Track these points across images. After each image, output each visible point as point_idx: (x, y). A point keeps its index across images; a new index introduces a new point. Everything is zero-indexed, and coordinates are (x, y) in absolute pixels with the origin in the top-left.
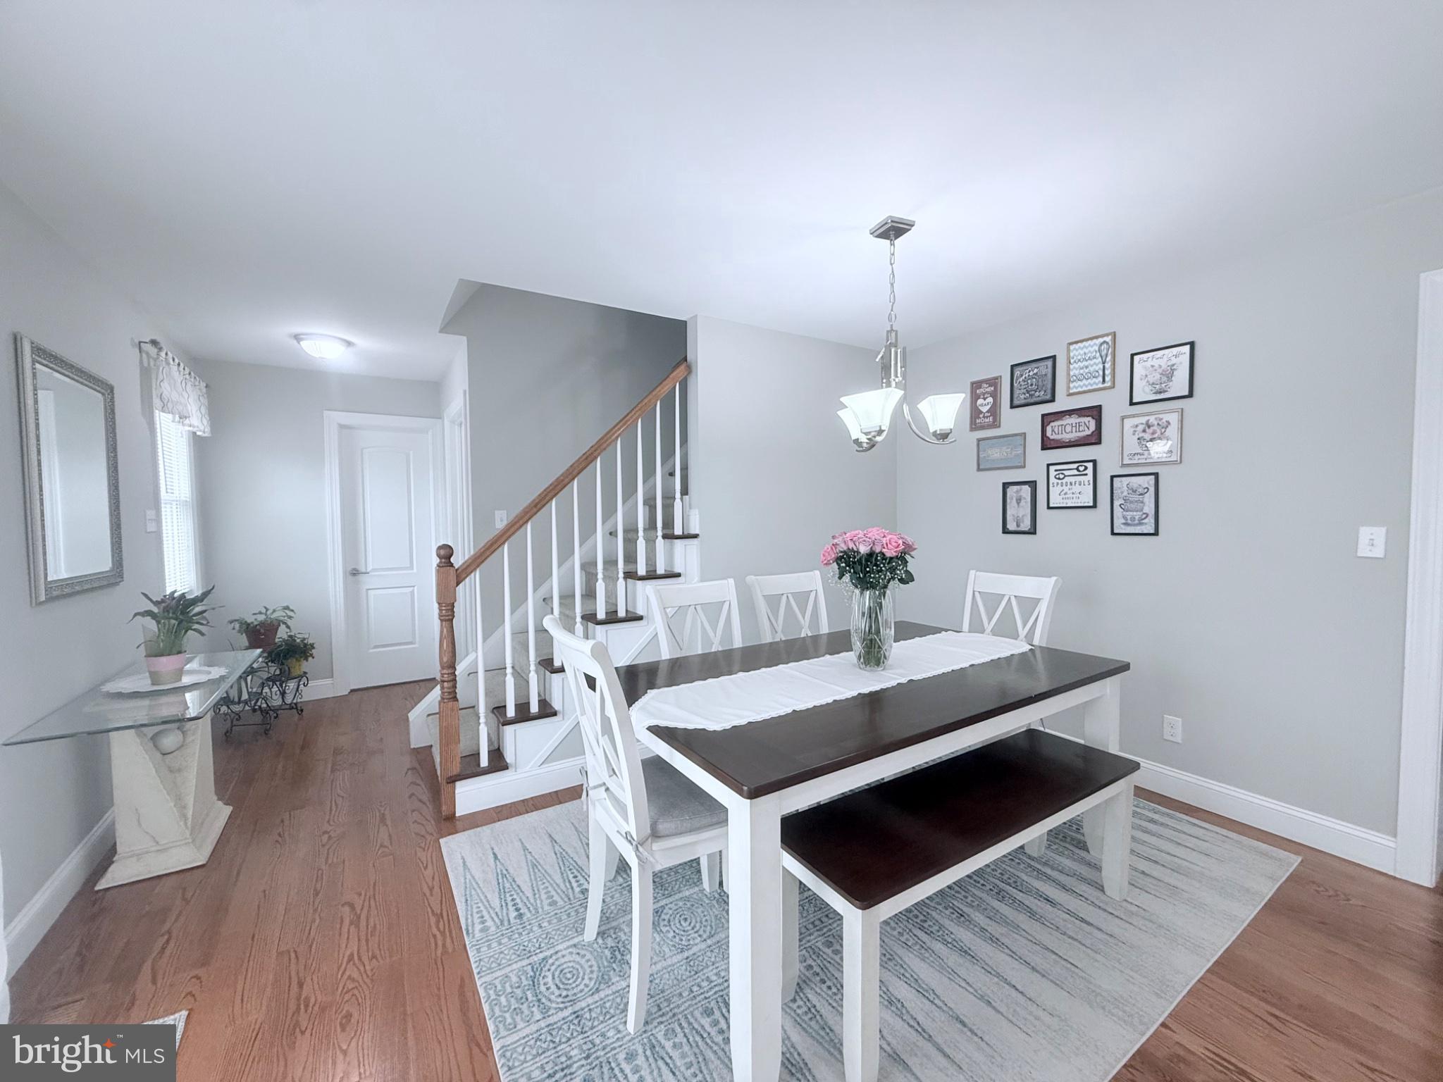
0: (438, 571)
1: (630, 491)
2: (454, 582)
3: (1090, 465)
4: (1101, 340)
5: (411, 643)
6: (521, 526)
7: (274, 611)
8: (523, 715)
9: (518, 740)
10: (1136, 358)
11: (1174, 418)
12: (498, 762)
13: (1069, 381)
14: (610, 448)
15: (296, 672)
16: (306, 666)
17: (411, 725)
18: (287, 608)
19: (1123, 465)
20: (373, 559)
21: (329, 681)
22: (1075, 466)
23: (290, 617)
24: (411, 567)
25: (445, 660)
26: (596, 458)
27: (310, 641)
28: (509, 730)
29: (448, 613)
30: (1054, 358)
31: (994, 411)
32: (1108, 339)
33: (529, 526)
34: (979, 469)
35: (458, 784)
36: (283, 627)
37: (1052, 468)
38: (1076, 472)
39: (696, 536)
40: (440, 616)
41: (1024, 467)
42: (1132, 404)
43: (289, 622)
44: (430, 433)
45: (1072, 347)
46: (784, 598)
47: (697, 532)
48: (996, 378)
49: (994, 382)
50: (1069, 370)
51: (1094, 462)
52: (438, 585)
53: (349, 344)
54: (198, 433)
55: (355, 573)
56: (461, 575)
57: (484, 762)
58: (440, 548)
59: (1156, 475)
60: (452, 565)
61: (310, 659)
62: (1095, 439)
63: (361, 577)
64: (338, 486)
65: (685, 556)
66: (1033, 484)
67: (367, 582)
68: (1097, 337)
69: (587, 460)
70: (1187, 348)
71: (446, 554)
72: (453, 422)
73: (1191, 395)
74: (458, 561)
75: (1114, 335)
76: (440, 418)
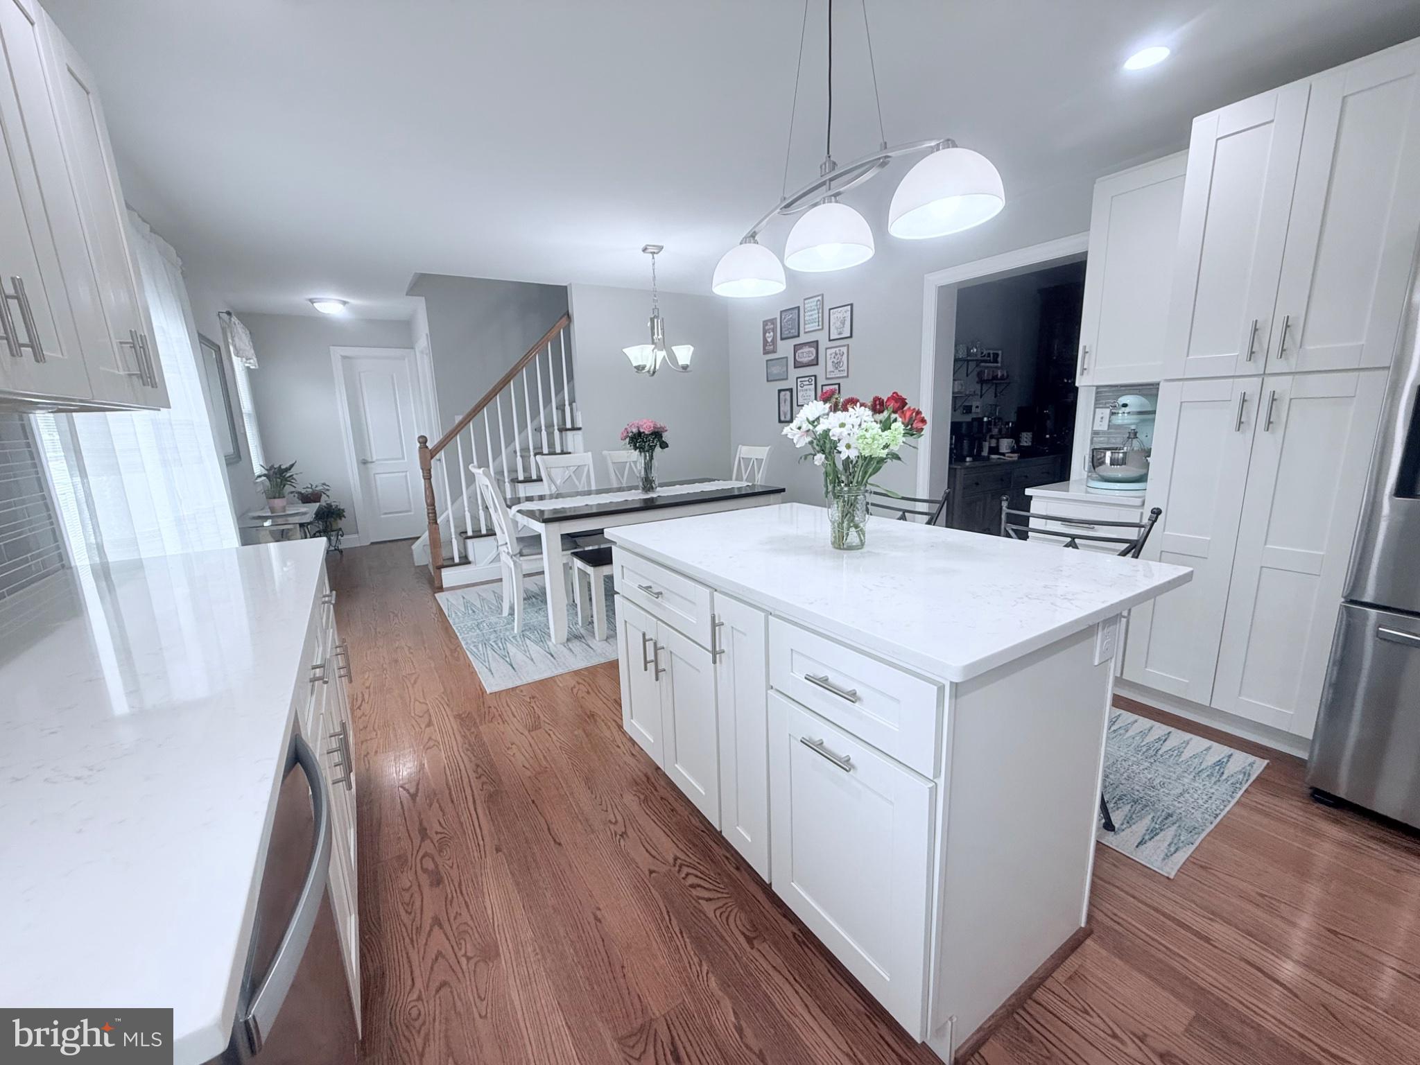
0: (420, 451)
1: (547, 401)
2: (429, 458)
3: (813, 378)
4: (817, 298)
5: (410, 511)
6: (466, 425)
7: (316, 486)
8: (477, 535)
9: (475, 548)
10: (832, 311)
11: (844, 349)
12: (465, 561)
13: (805, 324)
14: (518, 375)
15: (335, 527)
16: (341, 523)
17: (414, 553)
18: (324, 484)
19: (827, 379)
20: (376, 452)
21: (356, 536)
22: (807, 379)
23: (328, 490)
24: (403, 458)
25: (429, 501)
26: (510, 381)
27: (342, 508)
28: (469, 542)
29: (428, 477)
30: (799, 307)
31: (774, 341)
32: (820, 298)
33: (471, 424)
34: (768, 381)
35: (443, 570)
36: (324, 496)
37: (799, 380)
38: (807, 383)
39: (579, 429)
40: (423, 476)
41: (787, 379)
42: (830, 340)
43: (328, 493)
44: (406, 360)
45: (806, 302)
46: (628, 464)
47: (580, 426)
48: (773, 319)
49: (773, 321)
50: (805, 316)
51: (815, 376)
52: (421, 458)
53: (345, 303)
54: (252, 367)
55: (365, 462)
56: (433, 453)
57: (457, 560)
58: (419, 437)
59: (839, 384)
60: (427, 447)
61: (343, 519)
62: (815, 362)
63: (369, 465)
64: (345, 398)
65: (574, 439)
66: (791, 390)
67: (374, 468)
68: (815, 297)
69: (505, 382)
70: (849, 307)
71: (423, 440)
72: (422, 352)
73: (851, 336)
74: (430, 445)
75: (823, 295)
76: (412, 348)
